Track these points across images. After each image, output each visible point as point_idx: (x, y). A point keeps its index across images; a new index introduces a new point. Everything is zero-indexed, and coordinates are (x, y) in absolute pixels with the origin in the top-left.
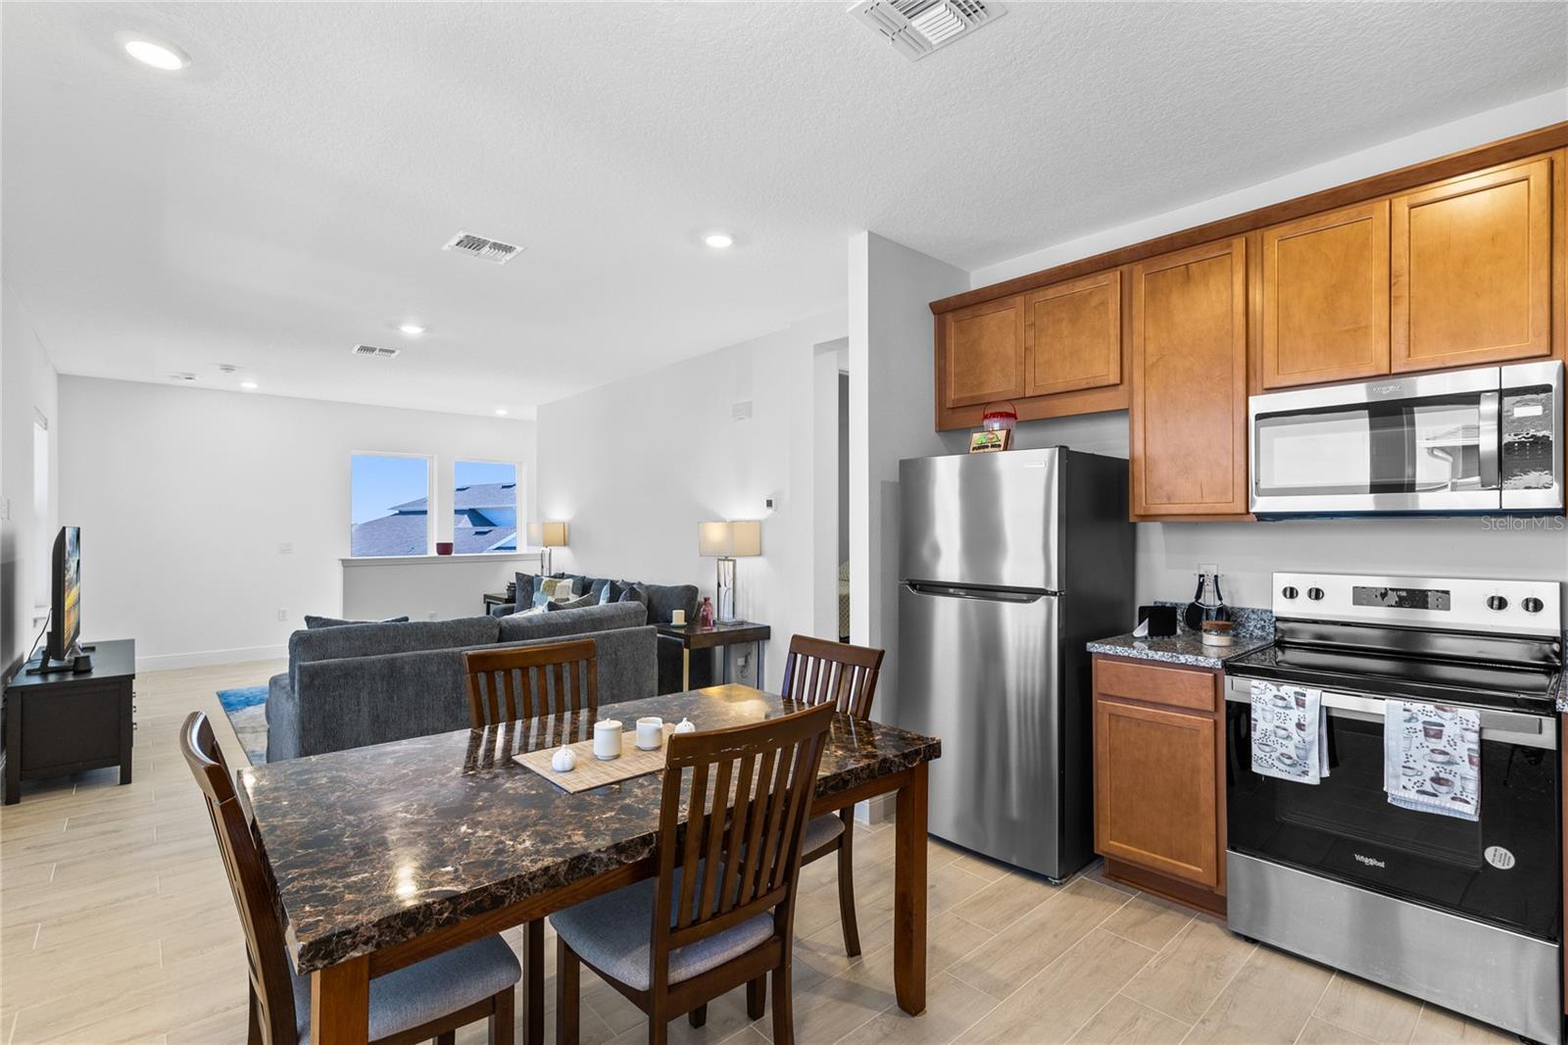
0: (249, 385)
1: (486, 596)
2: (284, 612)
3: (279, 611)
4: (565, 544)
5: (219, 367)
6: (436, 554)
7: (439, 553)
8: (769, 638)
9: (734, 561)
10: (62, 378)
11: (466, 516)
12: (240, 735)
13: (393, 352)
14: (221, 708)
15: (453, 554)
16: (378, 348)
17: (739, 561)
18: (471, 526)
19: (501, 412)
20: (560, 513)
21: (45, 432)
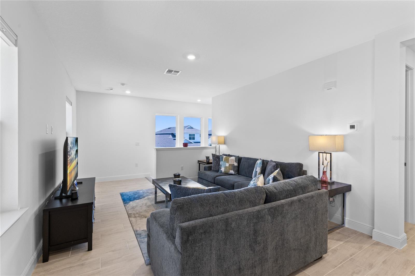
0: (128, 92)
1: (199, 161)
2: (137, 164)
3: (136, 164)
4: (225, 143)
5: (120, 84)
6: (183, 147)
7: (184, 146)
8: (350, 190)
9: (331, 154)
10: (78, 92)
11: (171, 135)
12: (130, 218)
13: (178, 72)
14: (122, 201)
15: (188, 147)
16: (174, 70)
17: (333, 154)
18: (172, 137)
19: (199, 101)
20: (222, 133)
21: (71, 106)
